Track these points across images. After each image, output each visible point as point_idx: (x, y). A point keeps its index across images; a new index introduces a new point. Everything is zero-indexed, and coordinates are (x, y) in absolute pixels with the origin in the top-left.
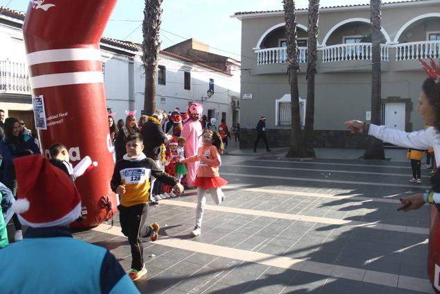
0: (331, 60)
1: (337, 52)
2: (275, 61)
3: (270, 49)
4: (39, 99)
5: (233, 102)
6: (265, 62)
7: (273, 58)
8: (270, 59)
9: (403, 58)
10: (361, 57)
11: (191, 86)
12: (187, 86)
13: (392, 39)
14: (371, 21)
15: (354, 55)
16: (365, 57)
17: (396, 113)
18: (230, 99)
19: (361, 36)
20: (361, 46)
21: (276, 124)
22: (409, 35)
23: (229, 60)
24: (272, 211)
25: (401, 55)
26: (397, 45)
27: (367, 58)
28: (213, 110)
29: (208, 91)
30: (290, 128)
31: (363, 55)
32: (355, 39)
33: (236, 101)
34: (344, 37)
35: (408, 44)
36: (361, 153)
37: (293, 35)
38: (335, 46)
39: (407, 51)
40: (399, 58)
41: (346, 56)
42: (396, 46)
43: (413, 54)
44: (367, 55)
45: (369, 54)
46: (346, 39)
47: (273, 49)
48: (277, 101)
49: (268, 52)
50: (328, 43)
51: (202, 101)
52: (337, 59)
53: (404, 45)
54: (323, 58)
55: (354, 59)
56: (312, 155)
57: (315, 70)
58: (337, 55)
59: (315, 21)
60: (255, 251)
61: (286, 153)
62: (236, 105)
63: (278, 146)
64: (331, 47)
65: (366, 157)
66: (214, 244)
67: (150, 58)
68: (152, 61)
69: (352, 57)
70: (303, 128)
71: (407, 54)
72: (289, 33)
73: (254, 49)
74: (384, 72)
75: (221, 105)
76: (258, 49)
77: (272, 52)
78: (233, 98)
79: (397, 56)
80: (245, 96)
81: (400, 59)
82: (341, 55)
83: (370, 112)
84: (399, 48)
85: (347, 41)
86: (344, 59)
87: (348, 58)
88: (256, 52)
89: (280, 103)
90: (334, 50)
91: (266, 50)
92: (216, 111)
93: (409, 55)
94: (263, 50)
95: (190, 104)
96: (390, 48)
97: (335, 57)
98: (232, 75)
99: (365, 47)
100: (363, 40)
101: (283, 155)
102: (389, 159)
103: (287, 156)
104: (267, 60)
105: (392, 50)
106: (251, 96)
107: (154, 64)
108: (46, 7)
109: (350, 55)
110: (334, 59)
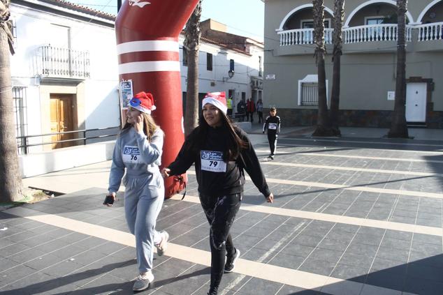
0: (353, 40)
1: (360, 33)
2: (298, 42)
3: (293, 31)
4: (128, 84)
5: (252, 82)
6: (288, 43)
7: (297, 40)
8: (293, 40)
9: (425, 38)
10: (383, 38)
11: (213, 67)
12: (210, 67)
13: (415, 20)
14: (398, 4)
15: (377, 36)
16: (388, 38)
17: (417, 93)
18: (249, 79)
19: (382, 17)
20: (384, 28)
21: (299, 104)
22: (432, 15)
23: (248, 40)
24: (319, 182)
25: (423, 36)
26: (421, 26)
27: (390, 39)
28: (234, 91)
29: (229, 72)
30: (317, 108)
31: (385, 36)
32: (377, 19)
33: (255, 80)
34: (366, 18)
35: (431, 25)
36: (386, 132)
37: (321, 19)
38: (357, 28)
39: (430, 32)
40: (421, 39)
41: (369, 37)
42: (419, 27)
43: (436, 35)
44: (390, 36)
45: (392, 34)
46: (368, 20)
47: (296, 31)
48: (300, 82)
49: (291, 33)
50: (351, 24)
51: (224, 81)
52: (360, 40)
53: (427, 25)
54: (346, 39)
55: (377, 40)
56: (337, 133)
57: (341, 52)
58: (360, 36)
59: (341, 4)
60: (319, 212)
61: (313, 132)
62: (255, 85)
63: (301, 126)
64: (354, 28)
65: (390, 135)
66: (283, 208)
67: (192, 44)
68: (195, 46)
69: (375, 38)
70: (329, 108)
71: (429, 35)
72: (316, 17)
73: (276, 30)
74: (409, 52)
75: (241, 85)
76: (281, 31)
77: (295, 33)
78: (252, 78)
79: (419, 36)
80: (268, 77)
81: (423, 40)
82: (363, 35)
83: (394, 93)
84: (422, 29)
85: (369, 21)
86: (367, 39)
87: (371, 39)
88: (279, 33)
89: (303, 84)
90: (356, 30)
91: (290, 31)
92: (237, 91)
93: (432, 35)
94: (287, 32)
95: (213, 84)
96: (412, 29)
97: (358, 38)
98: (251, 56)
99: (388, 28)
100: (386, 21)
101: (309, 134)
102: (413, 138)
103: (314, 135)
104: (290, 41)
105: (415, 31)
106: (274, 77)
107: (196, 49)
108: (142, 5)
109: (373, 36)
110: (356, 40)
